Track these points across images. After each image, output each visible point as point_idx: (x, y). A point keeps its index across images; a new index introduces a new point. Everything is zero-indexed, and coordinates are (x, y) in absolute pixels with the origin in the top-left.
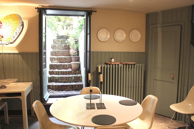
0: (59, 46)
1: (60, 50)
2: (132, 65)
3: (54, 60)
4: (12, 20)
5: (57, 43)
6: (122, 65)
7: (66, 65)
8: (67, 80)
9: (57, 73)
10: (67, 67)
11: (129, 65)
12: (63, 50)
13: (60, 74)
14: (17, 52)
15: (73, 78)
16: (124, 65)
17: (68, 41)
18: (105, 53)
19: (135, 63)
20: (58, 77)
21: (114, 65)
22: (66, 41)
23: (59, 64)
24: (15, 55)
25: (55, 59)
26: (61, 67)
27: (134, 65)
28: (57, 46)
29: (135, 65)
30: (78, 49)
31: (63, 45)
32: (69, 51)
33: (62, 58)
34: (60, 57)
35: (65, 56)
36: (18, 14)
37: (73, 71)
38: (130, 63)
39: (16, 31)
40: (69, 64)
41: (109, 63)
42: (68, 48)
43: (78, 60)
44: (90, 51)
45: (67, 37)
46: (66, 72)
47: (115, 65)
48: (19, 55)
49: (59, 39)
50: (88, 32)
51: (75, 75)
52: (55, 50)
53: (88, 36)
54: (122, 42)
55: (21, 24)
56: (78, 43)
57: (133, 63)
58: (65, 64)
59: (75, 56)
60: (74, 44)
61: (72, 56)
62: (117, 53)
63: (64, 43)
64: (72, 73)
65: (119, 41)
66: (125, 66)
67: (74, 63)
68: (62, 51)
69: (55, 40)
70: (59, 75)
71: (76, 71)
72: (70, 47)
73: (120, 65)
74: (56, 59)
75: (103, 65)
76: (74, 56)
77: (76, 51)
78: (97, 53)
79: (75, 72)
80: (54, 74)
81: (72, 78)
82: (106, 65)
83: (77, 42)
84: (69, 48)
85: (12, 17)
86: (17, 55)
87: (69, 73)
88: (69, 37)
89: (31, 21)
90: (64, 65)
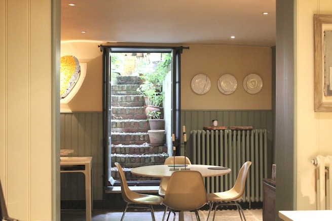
0: (124, 100)
1: (125, 108)
2: (246, 130)
3: (114, 126)
4: (65, 65)
5: (119, 92)
6: (230, 131)
7: (139, 136)
8: (140, 162)
9: (122, 150)
10: (140, 140)
11: (241, 130)
12: (131, 106)
13: (127, 152)
14: (69, 111)
15: (153, 159)
16: (233, 131)
17: (142, 89)
18: (204, 112)
19: (251, 127)
20: (125, 158)
21: (217, 131)
22: (138, 90)
23: (124, 134)
24: (67, 116)
25: (116, 125)
26: (129, 140)
27: (250, 130)
28: (119, 100)
29: (252, 131)
30: (161, 105)
31: (132, 97)
32: (144, 110)
33: (130, 123)
34: (126, 121)
35: (136, 119)
36: (73, 55)
37: (152, 147)
38: (242, 128)
39: (70, 81)
40: (145, 134)
41: (210, 127)
42: (141, 102)
43: (162, 126)
44: (180, 110)
45: (139, 81)
46: (139, 149)
47: (219, 130)
48: (73, 116)
49: (123, 84)
50: (177, 80)
51: (156, 155)
52: (116, 107)
53: (177, 85)
54: (231, 94)
55: (77, 71)
56: (161, 93)
57: (247, 128)
58: (137, 134)
59: (157, 119)
60: (154, 96)
61: (150, 119)
62: (223, 111)
63: (132, 92)
64: (151, 151)
65: (225, 93)
66: (235, 131)
67: (154, 133)
68: (130, 109)
69: (115, 86)
70: (125, 154)
71: (158, 146)
72: (146, 102)
73: (227, 131)
74: (118, 125)
75: (199, 131)
76: (154, 119)
77: (158, 109)
78: (191, 111)
79: (156, 148)
80: (117, 154)
81: (150, 160)
82: (204, 131)
83: (159, 91)
84: (144, 104)
85: (66, 59)
86: (70, 116)
87: (145, 150)
88: (144, 80)
89: (90, 65)
90: (135, 136)
